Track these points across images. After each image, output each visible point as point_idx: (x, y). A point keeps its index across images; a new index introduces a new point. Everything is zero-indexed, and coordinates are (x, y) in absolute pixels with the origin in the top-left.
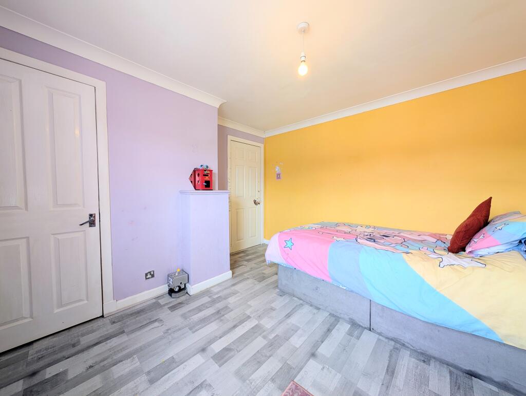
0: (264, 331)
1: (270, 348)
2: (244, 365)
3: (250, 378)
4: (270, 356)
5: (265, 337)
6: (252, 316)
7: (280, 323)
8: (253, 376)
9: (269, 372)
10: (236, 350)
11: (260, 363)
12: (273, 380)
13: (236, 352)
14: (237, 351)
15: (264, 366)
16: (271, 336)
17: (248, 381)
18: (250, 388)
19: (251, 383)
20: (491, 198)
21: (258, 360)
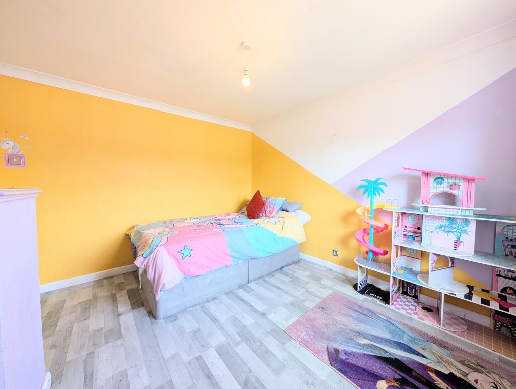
0: (229, 344)
1: (252, 341)
2: (268, 365)
3: (282, 361)
4: (261, 342)
5: (237, 344)
6: (197, 354)
7: (222, 328)
8: (280, 358)
9: (276, 345)
10: (248, 375)
11: (267, 351)
12: (283, 343)
13: (252, 373)
14: (250, 373)
15: (271, 348)
16: (238, 338)
17: (285, 363)
18: (290, 361)
19: (287, 360)
20: (258, 191)
21: (264, 354)
